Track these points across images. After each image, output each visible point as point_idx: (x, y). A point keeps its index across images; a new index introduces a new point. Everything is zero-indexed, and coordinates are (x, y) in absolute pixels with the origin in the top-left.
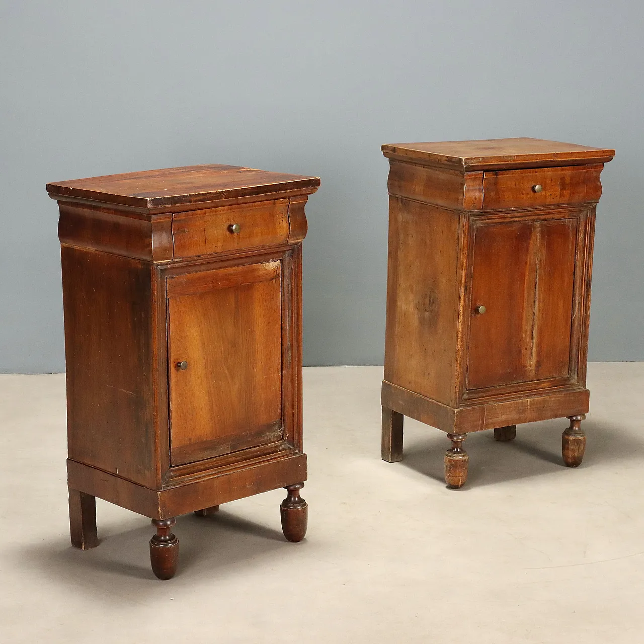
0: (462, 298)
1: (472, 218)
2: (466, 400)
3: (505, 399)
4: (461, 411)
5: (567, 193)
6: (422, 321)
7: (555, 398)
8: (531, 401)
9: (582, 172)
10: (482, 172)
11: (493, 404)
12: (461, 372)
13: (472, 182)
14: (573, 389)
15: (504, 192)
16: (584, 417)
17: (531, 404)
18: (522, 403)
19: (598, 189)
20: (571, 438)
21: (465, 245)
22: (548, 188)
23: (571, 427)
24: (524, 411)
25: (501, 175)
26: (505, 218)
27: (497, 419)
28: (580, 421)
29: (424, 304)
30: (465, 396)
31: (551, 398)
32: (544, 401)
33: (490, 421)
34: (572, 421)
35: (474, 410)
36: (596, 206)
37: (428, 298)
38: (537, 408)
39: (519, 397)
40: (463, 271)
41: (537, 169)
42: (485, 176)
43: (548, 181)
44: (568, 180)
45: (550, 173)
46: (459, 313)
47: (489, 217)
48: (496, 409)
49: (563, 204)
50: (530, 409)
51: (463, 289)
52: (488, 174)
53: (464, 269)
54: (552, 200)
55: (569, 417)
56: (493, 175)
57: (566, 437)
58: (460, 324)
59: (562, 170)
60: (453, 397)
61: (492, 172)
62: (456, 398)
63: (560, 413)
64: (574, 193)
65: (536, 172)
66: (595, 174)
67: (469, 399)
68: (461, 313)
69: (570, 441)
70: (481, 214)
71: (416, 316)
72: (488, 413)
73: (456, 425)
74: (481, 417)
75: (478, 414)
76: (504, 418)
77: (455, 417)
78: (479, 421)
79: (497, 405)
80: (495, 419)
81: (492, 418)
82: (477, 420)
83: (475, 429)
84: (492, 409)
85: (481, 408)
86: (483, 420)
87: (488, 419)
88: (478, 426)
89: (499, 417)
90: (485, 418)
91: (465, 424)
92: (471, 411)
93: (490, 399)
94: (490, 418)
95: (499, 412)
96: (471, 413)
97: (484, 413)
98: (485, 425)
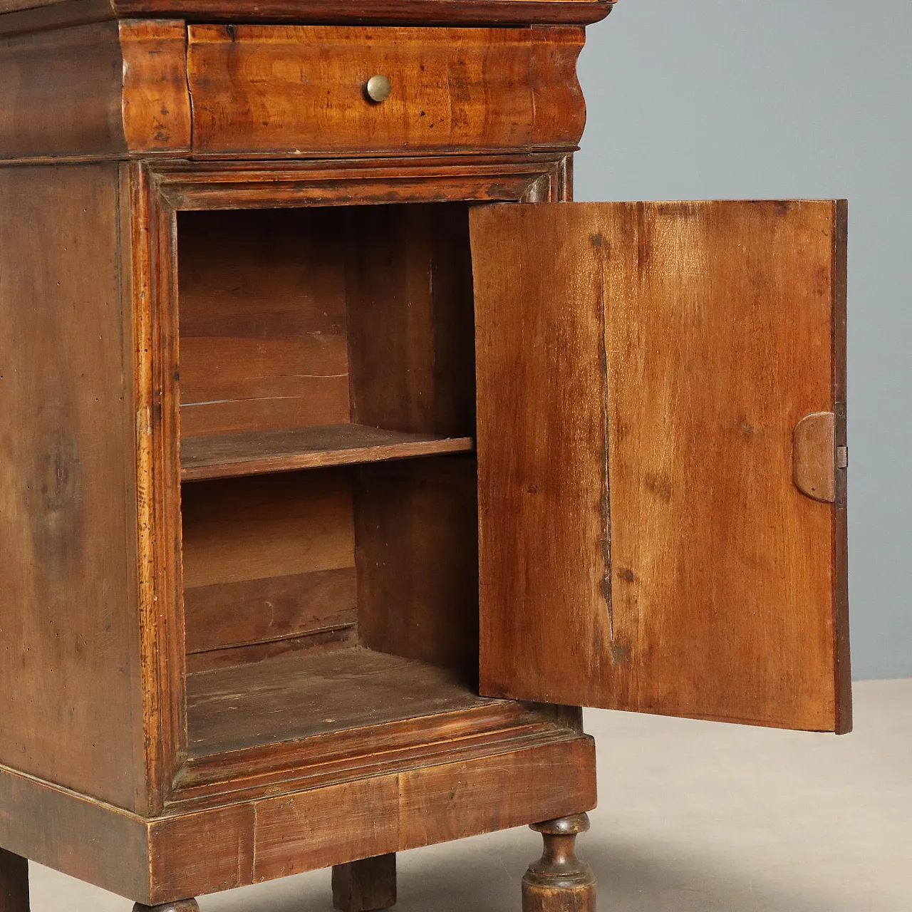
0: (145, 443)
1: (157, 177)
2: (185, 786)
3: (321, 779)
4: (169, 825)
5: (475, 111)
6: (41, 542)
7: (487, 765)
8: (407, 781)
9: (517, 49)
10: (182, 22)
11: (278, 793)
12: (159, 693)
13: (148, 56)
14: (543, 737)
15: (262, 93)
16: (584, 824)
17: (408, 791)
18: (380, 787)
19: (574, 105)
20: (548, 892)
21: (141, 265)
22: (411, 91)
23: (549, 857)
24: (389, 813)
25: (244, 37)
26: (277, 184)
27: (301, 843)
28: (570, 836)
29: (44, 490)
30: (185, 776)
31: (473, 766)
32: (452, 777)
33: (276, 851)
34: (548, 838)
35: (213, 817)
36: (570, 162)
37: (52, 469)
38: (431, 800)
39: (367, 770)
40: (143, 353)
41: (370, 29)
42: (194, 35)
43: (412, 71)
44: (474, 71)
45: (414, 43)
46: (138, 496)
47: (221, 177)
48: (290, 812)
49: (465, 146)
50: (408, 804)
51: (144, 415)
52: (201, 30)
53: (143, 346)
54: (430, 132)
55: (537, 826)
56: (222, 35)
57: (535, 889)
58: (145, 533)
59: (455, 37)
60: (142, 781)
61: (214, 27)
62: (148, 783)
63: (505, 811)
64: (497, 113)
65: (368, 38)
66: (559, 61)
67: (199, 784)
68: (146, 496)
69: (547, 899)
70: (193, 165)
71: (26, 532)
72: (264, 825)
73: (154, 874)
74: (240, 841)
75: (231, 832)
76: (320, 840)
77: (149, 844)
78: (238, 853)
79: (293, 797)
80: (292, 844)
81: (279, 842)
82: (227, 853)
83: (225, 881)
84: (279, 812)
85: (241, 811)
86: (248, 850)
87: (266, 846)
88: (235, 871)
89: (303, 838)
90: (257, 841)
91: (187, 867)
92: (204, 822)
93: (271, 778)
94: (274, 844)
95: (302, 822)
96: (207, 827)
97: (252, 827)
98: (256, 867)
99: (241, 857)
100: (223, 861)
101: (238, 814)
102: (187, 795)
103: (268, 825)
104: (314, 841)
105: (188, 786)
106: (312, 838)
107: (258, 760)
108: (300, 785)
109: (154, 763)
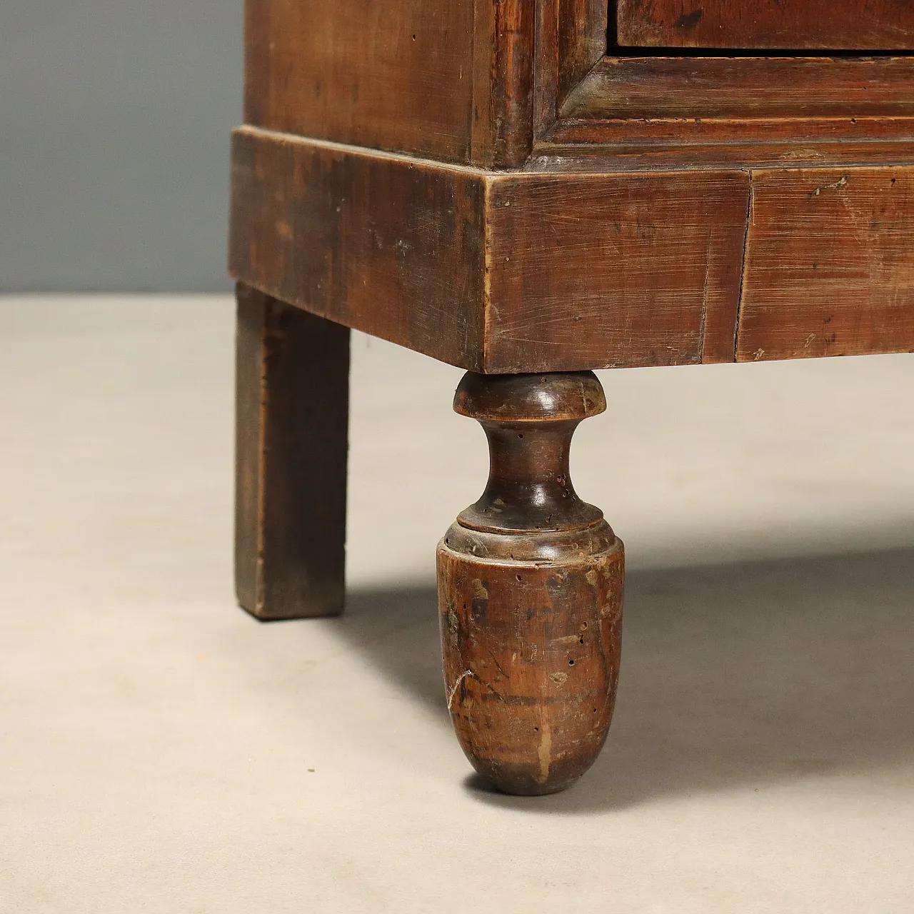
2: (591, 116)
11: (811, 161)
30: (595, 93)
72: (773, 228)
73: (498, 297)
74: (710, 256)
75: (691, 230)
76: (904, 285)
77: (488, 226)
78: (701, 283)
79: (847, 175)
80: (835, 285)
81: (807, 276)
82: (677, 280)
83: (668, 343)
84: (811, 203)
85: (718, 185)
86: (729, 280)
87: (773, 278)
88: (695, 325)
89: (863, 275)
90: (751, 264)
91: (578, 296)
92: (625, 195)
93: (797, 129)
94: (792, 276)
95: (863, 235)
96: (632, 210)
97: (742, 231)
98: (746, 324)
99: (710, 294)
100: (667, 297)
101: (709, 192)
102: (594, 135)
103: (780, 228)
104: (890, 286)
105: (598, 114)
106: (886, 277)
107: (774, 89)
108: (869, 154)
109: (512, 38)
